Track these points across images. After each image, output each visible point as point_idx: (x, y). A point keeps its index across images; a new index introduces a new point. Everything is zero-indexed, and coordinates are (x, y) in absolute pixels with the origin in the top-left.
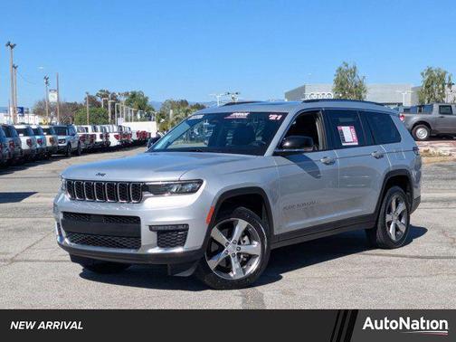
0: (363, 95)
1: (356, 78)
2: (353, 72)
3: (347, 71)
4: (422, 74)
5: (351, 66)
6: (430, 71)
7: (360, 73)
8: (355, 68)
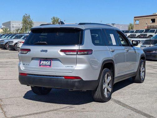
0: (32, 25)
1: (30, 19)
2: (29, 17)
3: (27, 17)
4: (52, 19)
5: (28, 15)
6: (54, 18)
7: (31, 18)
8: (29, 16)
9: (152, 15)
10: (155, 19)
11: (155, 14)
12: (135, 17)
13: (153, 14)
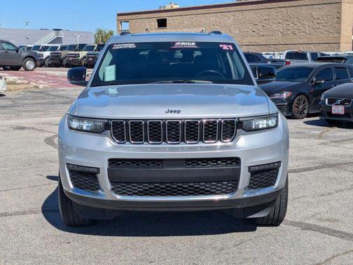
9: (158, 9)
10: (166, 20)
11: (164, 7)
12: (119, 15)
13: (160, 7)
